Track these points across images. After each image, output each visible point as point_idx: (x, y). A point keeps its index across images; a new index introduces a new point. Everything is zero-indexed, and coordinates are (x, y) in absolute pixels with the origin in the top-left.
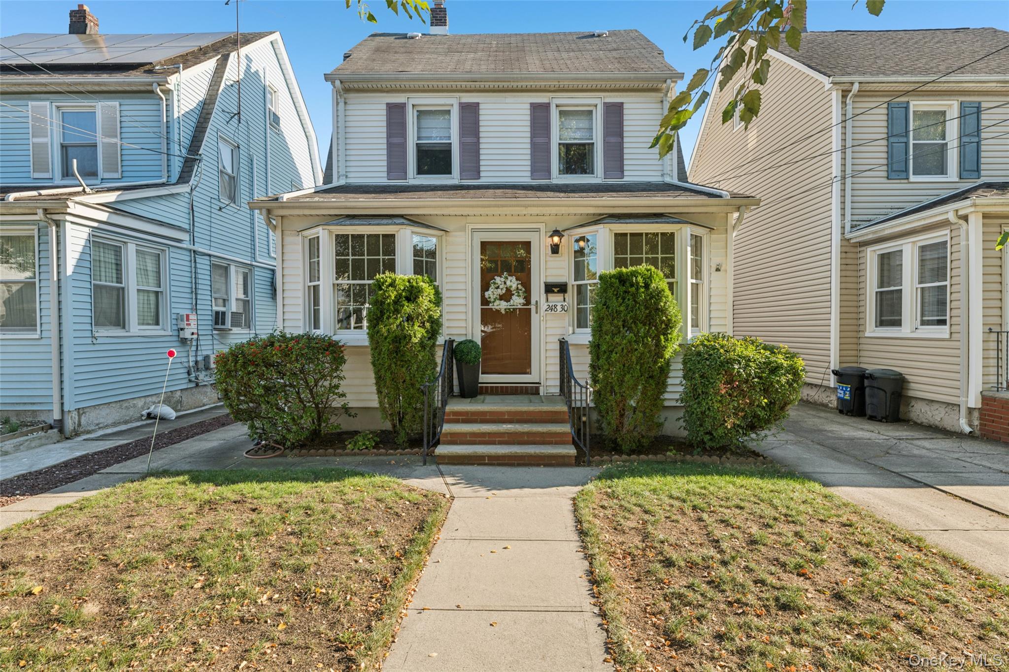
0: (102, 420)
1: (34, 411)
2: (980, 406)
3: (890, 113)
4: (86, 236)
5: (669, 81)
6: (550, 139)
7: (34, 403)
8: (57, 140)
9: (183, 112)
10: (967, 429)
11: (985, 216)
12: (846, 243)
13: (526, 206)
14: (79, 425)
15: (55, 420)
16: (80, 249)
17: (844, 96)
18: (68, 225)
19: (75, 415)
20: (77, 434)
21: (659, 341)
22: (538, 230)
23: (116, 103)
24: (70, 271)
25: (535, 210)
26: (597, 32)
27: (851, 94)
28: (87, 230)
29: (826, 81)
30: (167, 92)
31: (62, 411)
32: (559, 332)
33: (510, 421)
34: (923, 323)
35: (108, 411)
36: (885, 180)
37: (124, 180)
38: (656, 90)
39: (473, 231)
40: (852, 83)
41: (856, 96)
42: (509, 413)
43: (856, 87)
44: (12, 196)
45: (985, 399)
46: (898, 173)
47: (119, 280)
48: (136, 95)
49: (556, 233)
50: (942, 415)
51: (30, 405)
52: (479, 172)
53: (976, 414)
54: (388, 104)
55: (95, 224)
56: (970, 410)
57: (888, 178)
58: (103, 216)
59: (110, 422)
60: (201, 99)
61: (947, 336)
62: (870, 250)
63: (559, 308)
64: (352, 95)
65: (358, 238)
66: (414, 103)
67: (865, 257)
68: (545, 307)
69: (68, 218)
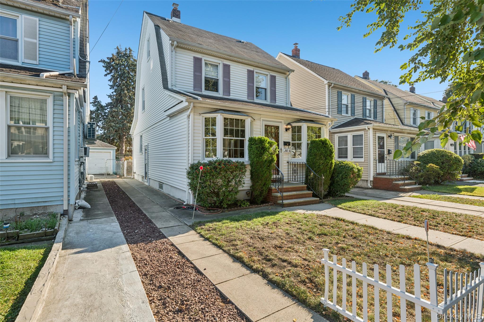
1: (45, 206)
2: (373, 180)
5: (290, 72)
7: (46, 202)
10: (371, 187)
11: (373, 129)
15: (64, 210)
17: (329, 87)
18: (74, 96)
22: (281, 122)
23: (37, 19)
26: (242, 41)
27: (331, 87)
29: (326, 82)
31: (68, 204)
32: (287, 159)
34: (354, 157)
36: (337, 114)
37: (40, 66)
38: (285, 74)
39: (263, 120)
40: (332, 83)
41: (332, 87)
42: (291, 188)
43: (333, 85)
44: (45, 75)
45: (374, 178)
46: (340, 112)
48: (51, 17)
49: (289, 124)
50: (361, 184)
51: (43, 203)
52: (230, 93)
53: (372, 182)
54: (194, 57)
56: (371, 181)
57: (338, 113)
61: (363, 161)
62: (336, 135)
63: (288, 151)
64: (178, 49)
65: (232, 119)
66: (205, 59)
67: (334, 137)
68: (284, 150)
69: (77, 92)
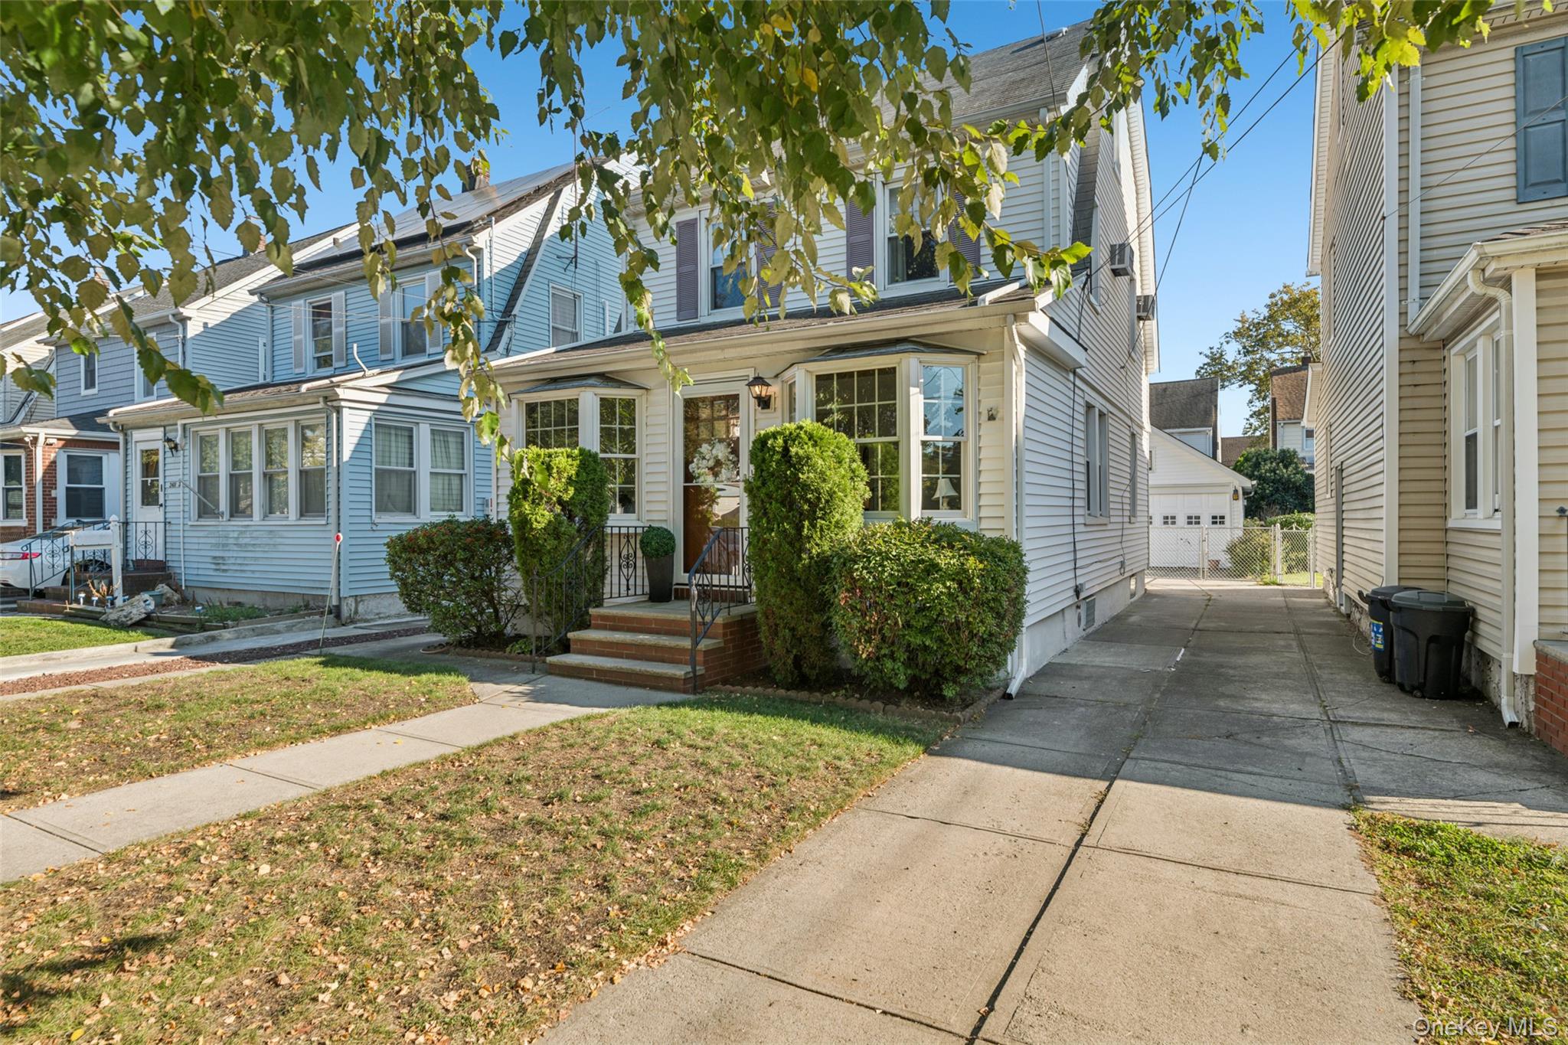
0: (383, 610)
2: (1533, 671)
3: (1521, 67)
4: (366, 420)
6: (872, 234)
8: (399, 319)
9: (496, 270)
11: (1541, 274)
12: (1412, 344)
13: (722, 348)
14: (356, 612)
15: (332, 605)
16: (359, 433)
18: (345, 411)
19: (351, 601)
20: (352, 622)
21: (799, 528)
22: (745, 378)
24: (346, 455)
25: (730, 353)
28: (369, 414)
30: (478, 252)
31: (340, 597)
33: (657, 632)
35: (391, 601)
36: (1510, 207)
42: (656, 620)
44: (304, 387)
45: (1538, 656)
46: (1542, 187)
47: (411, 465)
49: (759, 380)
53: (1531, 689)
54: (678, 223)
55: (376, 407)
57: (1517, 202)
58: (382, 398)
59: (393, 613)
60: (524, 250)
62: (1452, 353)
66: (707, 217)
67: (1448, 368)
69: (343, 404)
